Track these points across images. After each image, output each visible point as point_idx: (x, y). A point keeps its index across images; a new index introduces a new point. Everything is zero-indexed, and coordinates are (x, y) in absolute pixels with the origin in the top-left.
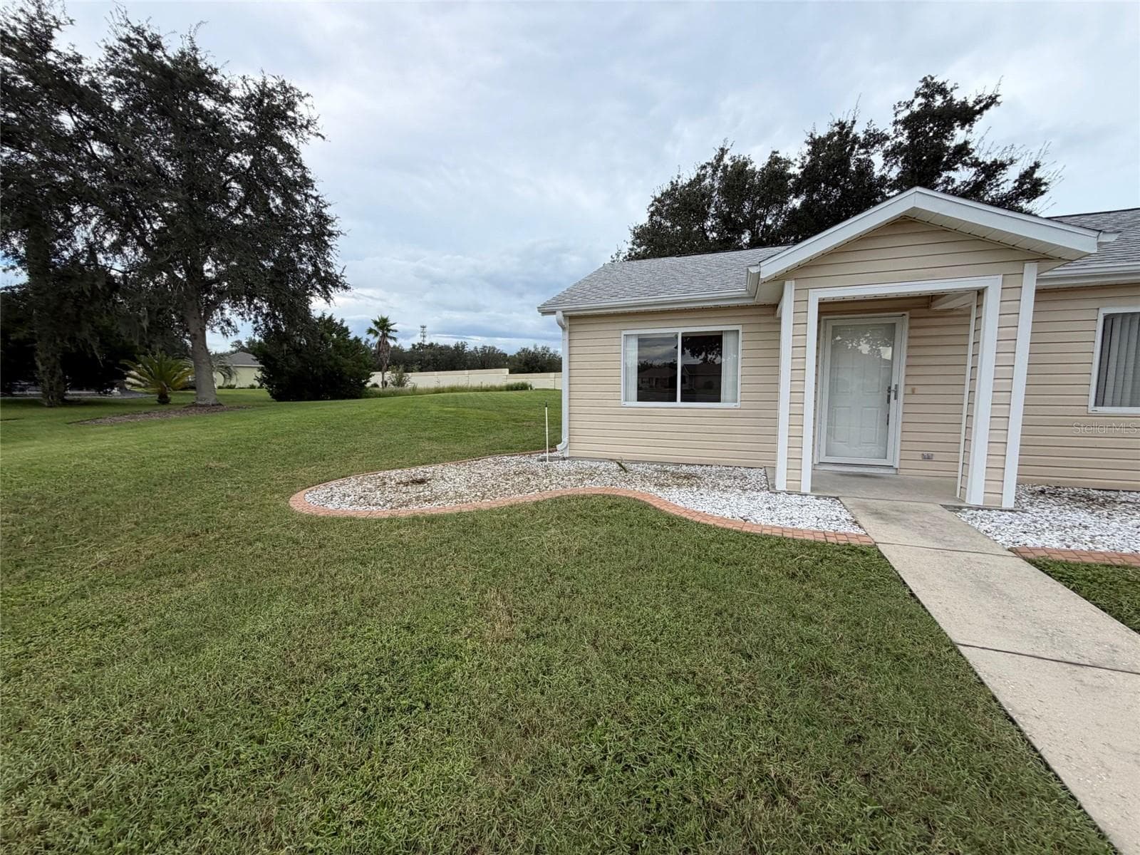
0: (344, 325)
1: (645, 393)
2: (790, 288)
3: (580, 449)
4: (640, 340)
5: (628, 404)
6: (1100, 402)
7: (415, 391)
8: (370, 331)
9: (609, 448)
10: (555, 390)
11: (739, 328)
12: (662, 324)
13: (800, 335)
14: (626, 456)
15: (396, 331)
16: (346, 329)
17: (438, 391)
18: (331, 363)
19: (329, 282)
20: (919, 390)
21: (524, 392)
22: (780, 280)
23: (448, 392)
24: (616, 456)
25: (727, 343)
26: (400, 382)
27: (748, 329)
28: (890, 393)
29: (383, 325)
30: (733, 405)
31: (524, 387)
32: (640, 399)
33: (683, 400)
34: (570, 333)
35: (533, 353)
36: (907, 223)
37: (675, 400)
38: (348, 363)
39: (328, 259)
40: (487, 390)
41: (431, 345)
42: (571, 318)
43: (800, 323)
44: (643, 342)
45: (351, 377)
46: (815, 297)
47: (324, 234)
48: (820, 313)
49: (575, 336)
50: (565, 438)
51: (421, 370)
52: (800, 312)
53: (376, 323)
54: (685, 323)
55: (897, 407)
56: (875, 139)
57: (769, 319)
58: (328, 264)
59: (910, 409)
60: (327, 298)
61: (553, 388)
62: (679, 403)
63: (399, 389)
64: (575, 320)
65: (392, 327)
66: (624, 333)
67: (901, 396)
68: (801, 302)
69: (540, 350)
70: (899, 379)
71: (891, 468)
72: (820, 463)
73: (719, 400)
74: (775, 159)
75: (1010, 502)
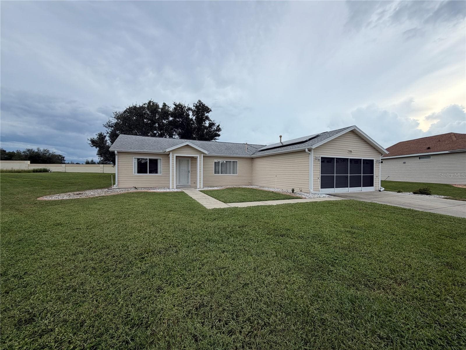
1: (139, 171)
2: (171, 153)
3: (121, 186)
5: (135, 174)
6: (215, 173)
9: (130, 185)
10: (65, 172)
11: (161, 158)
12: (143, 156)
13: (173, 161)
20: (193, 171)
21: (47, 173)
22: (170, 152)
25: (159, 161)
27: (163, 158)
28: (189, 172)
30: (160, 174)
31: (45, 171)
32: (138, 173)
33: (149, 173)
35: (36, 152)
36: (187, 145)
37: (147, 173)
43: (173, 160)
44: (138, 159)
46: (175, 155)
48: (176, 158)
49: (119, 157)
50: (116, 183)
52: (173, 158)
54: (149, 156)
55: (190, 174)
56: (189, 109)
57: (167, 157)
59: (192, 175)
61: (64, 171)
64: (119, 153)
66: (134, 157)
67: (190, 172)
68: (173, 156)
69: (42, 151)
70: (190, 169)
71: (189, 185)
72: (178, 185)
73: (157, 173)
74: (165, 105)
75: (202, 187)
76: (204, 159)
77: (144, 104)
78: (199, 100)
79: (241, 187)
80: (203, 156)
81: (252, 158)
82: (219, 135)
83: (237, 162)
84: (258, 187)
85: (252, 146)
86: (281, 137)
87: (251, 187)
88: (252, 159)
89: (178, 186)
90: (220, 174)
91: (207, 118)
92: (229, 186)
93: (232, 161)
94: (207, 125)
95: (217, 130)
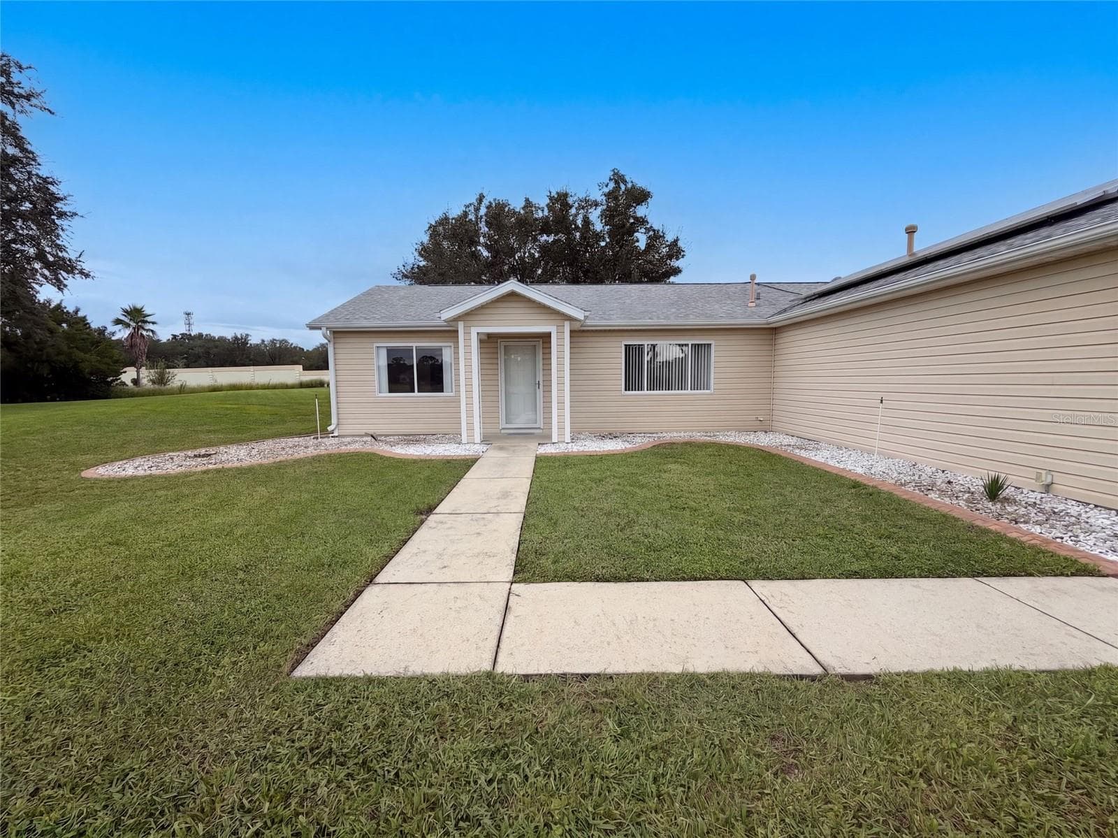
0: (80, 314)
1: (394, 387)
2: (458, 325)
3: (348, 429)
4: (388, 350)
5: (381, 395)
6: (628, 388)
7: (182, 390)
8: (118, 322)
9: (368, 426)
11: (451, 344)
12: (402, 340)
13: (469, 352)
14: (378, 432)
15: (153, 323)
16: (84, 319)
17: (215, 389)
18: (62, 358)
19: (61, 268)
20: (547, 383)
21: (319, 389)
23: (228, 390)
24: (371, 432)
25: (446, 354)
26: (161, 380)
28: (537, 384)
29: (136, 316)
30: (450, 395)
31: (320, 384)
32: (391, 391)
33: (419, 392)
34: (334, 343)
36: (513, 295)
37: (414, 392)
38: (89, 360)
39: (58, 242)
40: (275, 387)
41: (200, 335)
42: (334, 332)
43: (469, 347)
44: (390, 351)
45: (92, 374)
47: (52, 213)
48: (479, 341)
49: (337, 346)
50: (334, 420)
51: (187, 366)
52: (469, 340)
53: (126, 311)
54: (416, 340)
55: (540, 393)
57: (454, 340)
58: (60, 248)
59: (545, 394)
60: (60, 286)
62: (416, 393)
63: (163, 388)
64: (338, 334)
65: (149, 319)
66: (376, 344)
67: (541, 386)
68: (468, 333)
70: (539, 377)
71: (539, 428)
72: (503, 429)
73: (443, 391)
74: (528, 204)
75: (568, 439)
76: (575, 340)
77: (467, 206)
78: (613, 170)
79: (722, 438)
80: (571, 332)
81: (775, 329)
82: (677, 271)
83: (709, 345)
84: (793, 441)
85: (785, 287)
86: (911, 231)
87: (764, 441)
88: (772, 333)
89: (503, 431)
90: (645, 392)
91: (642, 221)
92: (675, 434)
93: (690, 343)
94: (642, 245)
95: (670, 257)
